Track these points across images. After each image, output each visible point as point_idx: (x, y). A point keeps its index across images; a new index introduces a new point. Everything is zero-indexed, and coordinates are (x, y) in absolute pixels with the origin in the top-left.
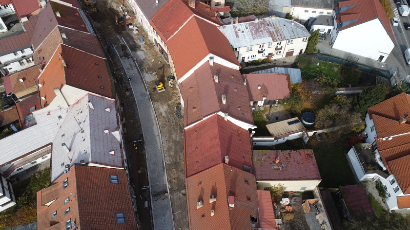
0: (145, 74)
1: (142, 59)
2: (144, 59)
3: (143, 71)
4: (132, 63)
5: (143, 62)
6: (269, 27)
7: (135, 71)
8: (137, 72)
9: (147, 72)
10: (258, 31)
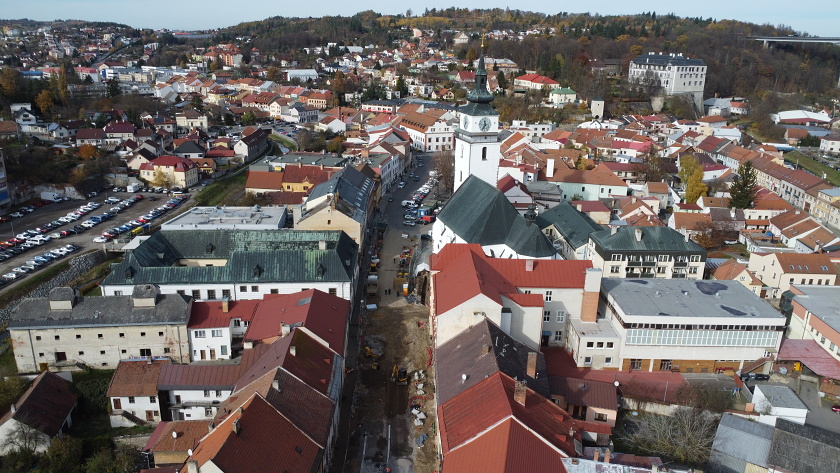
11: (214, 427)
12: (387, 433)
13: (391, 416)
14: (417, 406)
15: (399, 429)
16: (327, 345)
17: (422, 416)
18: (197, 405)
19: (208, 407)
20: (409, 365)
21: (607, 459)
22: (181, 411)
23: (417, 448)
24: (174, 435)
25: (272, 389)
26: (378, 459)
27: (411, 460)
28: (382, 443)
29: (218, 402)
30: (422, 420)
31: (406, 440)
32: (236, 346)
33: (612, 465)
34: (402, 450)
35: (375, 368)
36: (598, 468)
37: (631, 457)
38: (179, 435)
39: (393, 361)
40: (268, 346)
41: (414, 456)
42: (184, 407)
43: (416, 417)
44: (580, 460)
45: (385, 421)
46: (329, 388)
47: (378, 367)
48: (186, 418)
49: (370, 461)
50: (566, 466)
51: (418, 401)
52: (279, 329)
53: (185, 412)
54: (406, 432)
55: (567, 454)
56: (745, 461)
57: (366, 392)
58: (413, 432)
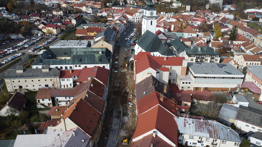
0: (122, 131)
1: (125, 121)
2: (126, 122)
3: (122, 128)
4: (119, 122)
5: (125, 124)
6: (210, 127)
7: (118, 127)
8: (118, 128)
9: (123, 130)
10: (201, 127)
11: (68, 108)
12: (121, 109)
13: (122, 105)
14: (130, 102)
15: (125, 108)
16: (102, 83)
17: (132, 104)
18: (63, 101)
19: (66, 102)
20: (128, 89)
21: (187, 117)
22: (59, 103)
23: (130, 113)
24: (57, 110)
25: (86, 96)
26: (118, 117)
27: (128, 117)
28: (120, 112)
29: (69, 101)
30: (132, 105)
31: (127, 111)
32: (74, 84)
33: (189, 119)
34: (125, 114)
35: (117, 90)
36: (185, 120)
37: (195, 116)
38: (58, 110)
39: (123, 88)
40: (84, 84)
41: (129, 116)
42: (59, 102)
43: (130, 105)
44: (179, 117)
45: (120, 106)
46: (103, 96)
47: (118, 90)
48: (60, 105)
49: (116, 117)
50: (175, 119)
51: (130, 100)
52: (88, 78)
53: (60, 103)
54: (127, 109)
55: (176, 115)
56: (229, 118)
57: (115, 97)
58: (129, 109)
